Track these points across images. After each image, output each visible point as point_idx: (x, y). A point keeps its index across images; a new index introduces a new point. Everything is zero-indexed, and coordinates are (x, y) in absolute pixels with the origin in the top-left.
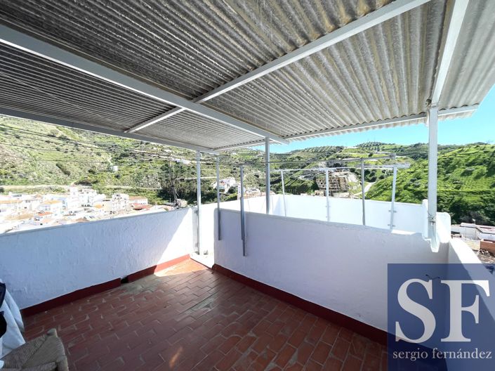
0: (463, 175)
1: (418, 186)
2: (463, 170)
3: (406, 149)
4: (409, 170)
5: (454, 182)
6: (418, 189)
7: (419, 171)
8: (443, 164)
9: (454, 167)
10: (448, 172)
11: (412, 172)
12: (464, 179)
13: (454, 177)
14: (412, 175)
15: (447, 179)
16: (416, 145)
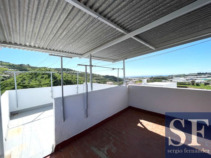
0: (41, 78)
1: (25, 83)
2: (41, 76)
3: (16, 66)
4: (19, 76)
5: (39, 81)
6: (25, 85)
7: (24, 76)
8: (34, 74)
9: (38, 75)
10: (36, 77)
11: (21, 77)
12: (41, 80)
13: (39, 79)
14: (21, 78)
15: (36, 80)
16: (21, 65)
